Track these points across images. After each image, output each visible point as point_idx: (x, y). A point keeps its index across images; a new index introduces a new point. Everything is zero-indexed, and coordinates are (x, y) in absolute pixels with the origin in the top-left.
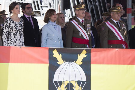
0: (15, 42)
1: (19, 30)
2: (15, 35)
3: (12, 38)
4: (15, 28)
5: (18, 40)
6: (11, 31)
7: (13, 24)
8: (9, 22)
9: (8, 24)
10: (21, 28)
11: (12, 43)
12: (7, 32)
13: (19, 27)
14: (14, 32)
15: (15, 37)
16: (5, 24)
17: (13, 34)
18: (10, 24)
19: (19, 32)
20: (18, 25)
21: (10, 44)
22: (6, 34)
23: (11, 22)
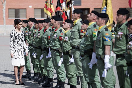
0: (18, 46)
1: (21, 38)
2: (18, 41)
3: (15, 44)
4: (18, 37)
5: (20, 45)
6: (16, 39)
7: (16, 35)
8: (14, 33)
9: (13, 35)
10: (22, 37)
11: (16, 47)
12: (13, 40)
13: (21, 36)
14: (17, 40)
15: (18, 43)
16: (11, 35)
17: (16, 41)
18: (14, 35)
19: (21, 40)
20: (21, 35)
21: (14, 48)
22: (12, 41)
23: (15, 33)
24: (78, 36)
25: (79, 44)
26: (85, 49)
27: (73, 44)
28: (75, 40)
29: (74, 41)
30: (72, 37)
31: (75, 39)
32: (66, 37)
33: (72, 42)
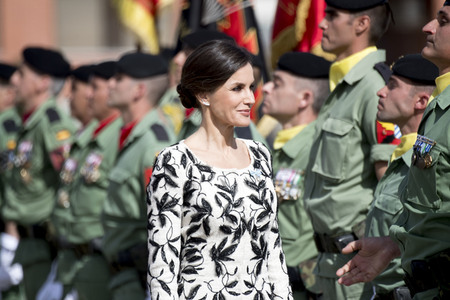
24: (360, 169)
25: (363, 218)
26: (417, 252)
27: (327, 219)
28: (337, 195)
29: (330, 200)
30: (317, 168)
31: (335, 183)
32: (285, 175)
33: (318, 207)
